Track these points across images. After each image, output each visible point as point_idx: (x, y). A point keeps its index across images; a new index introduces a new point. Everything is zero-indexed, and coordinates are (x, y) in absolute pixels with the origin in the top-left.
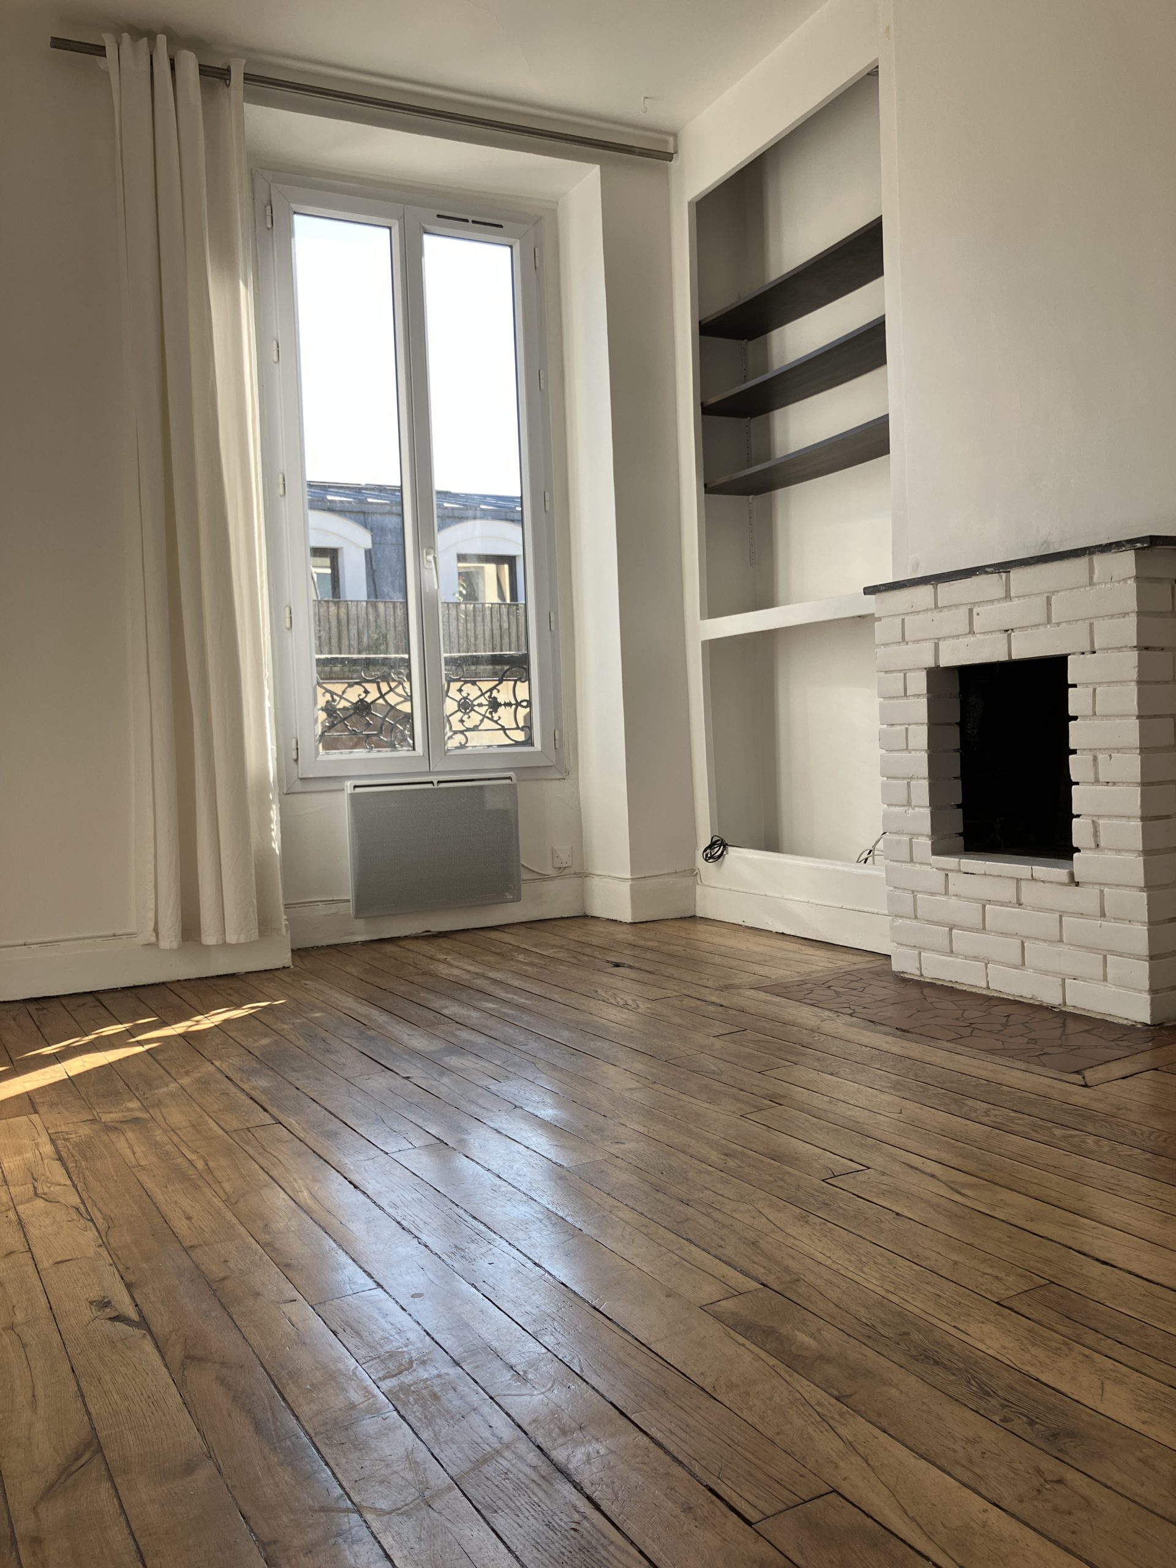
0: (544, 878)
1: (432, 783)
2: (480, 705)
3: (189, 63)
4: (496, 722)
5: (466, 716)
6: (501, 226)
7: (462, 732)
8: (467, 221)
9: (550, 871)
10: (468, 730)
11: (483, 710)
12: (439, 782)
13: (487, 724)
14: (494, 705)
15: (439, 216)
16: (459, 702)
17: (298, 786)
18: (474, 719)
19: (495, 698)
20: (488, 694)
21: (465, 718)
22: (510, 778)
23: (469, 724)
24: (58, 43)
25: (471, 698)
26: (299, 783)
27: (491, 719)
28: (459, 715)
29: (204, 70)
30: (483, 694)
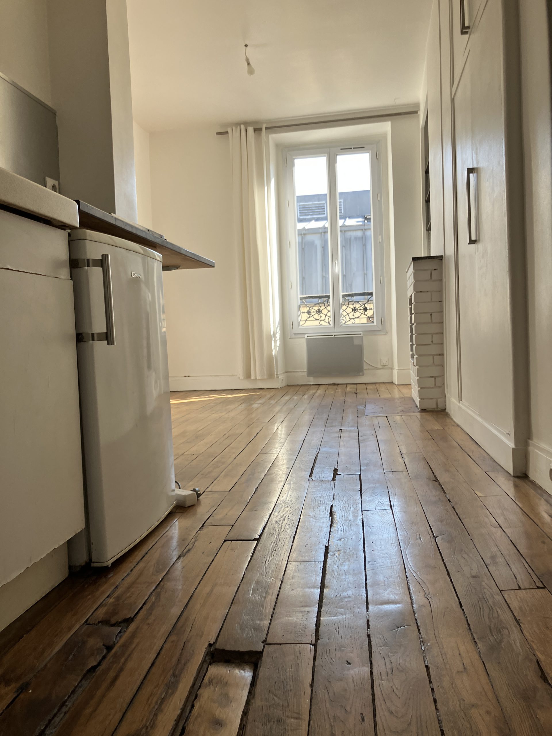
0: (377, 369)
1: (333, 335)
2: (360, 310)
3: (250, 130)
4: (366, 315)
5: (355, 313)
6: (364, 147)
7: (353, 319)
8: (351, 148)
9: (380, 367)
10: (356, 318)
11: (361, 311)
12: (335, 335)
13: (363, 316)
14: (365, 309)
15: (341, 149)
16: (352, 309)
17: (294, 336)
18: (357, 314)
19: (366, 307)
20: (364, 306)
21: (355, 314)
22: (360, 334)
23: (356, 316)
24: (218, 134)
25: (357, 307)
26: (294, 335)
27: (365, 314)
28: (353, 313)
29: (255, 130)
30: (361, 306)
